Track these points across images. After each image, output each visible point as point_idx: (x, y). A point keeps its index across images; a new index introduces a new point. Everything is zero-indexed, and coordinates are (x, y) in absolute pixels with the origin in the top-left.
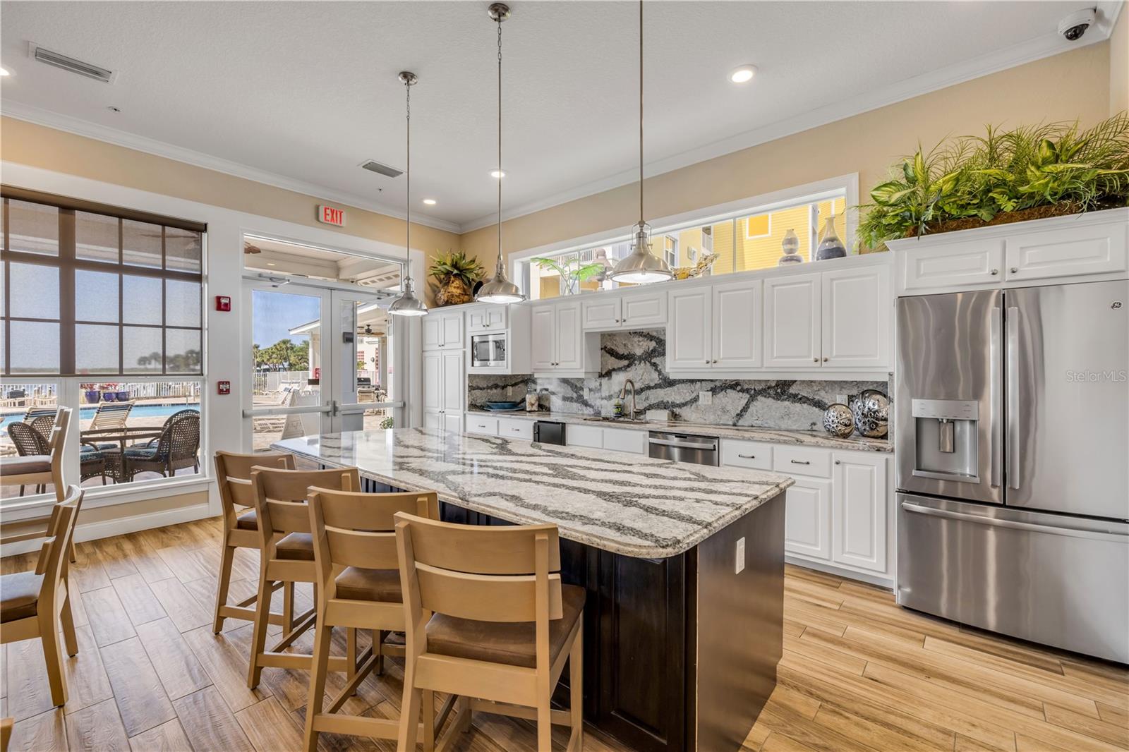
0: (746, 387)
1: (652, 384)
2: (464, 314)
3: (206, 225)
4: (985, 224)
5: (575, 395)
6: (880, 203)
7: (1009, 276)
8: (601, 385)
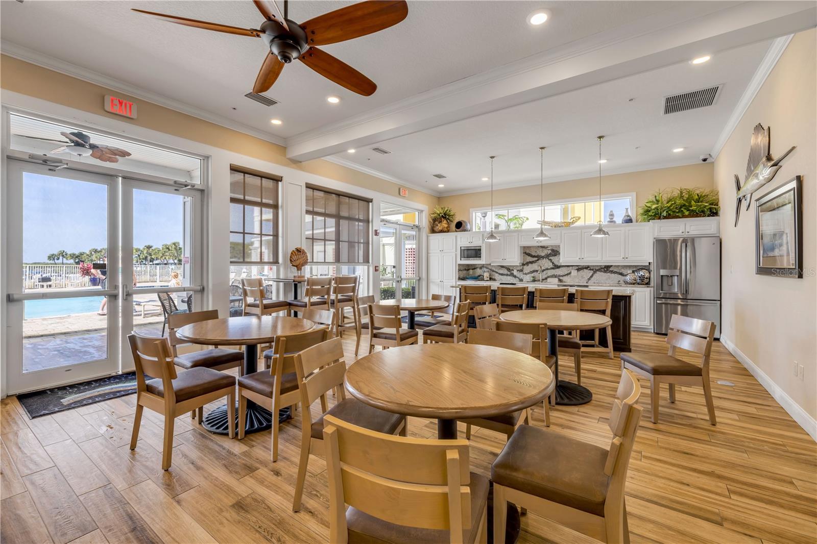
0: (592, 268)
1: (549, 268)
2: (456, 237)
3: (372, 199)
4: (680, 218)
5: (509, 273)
6: (647, 207)
7: (687, 234)
8: (523, 268)
